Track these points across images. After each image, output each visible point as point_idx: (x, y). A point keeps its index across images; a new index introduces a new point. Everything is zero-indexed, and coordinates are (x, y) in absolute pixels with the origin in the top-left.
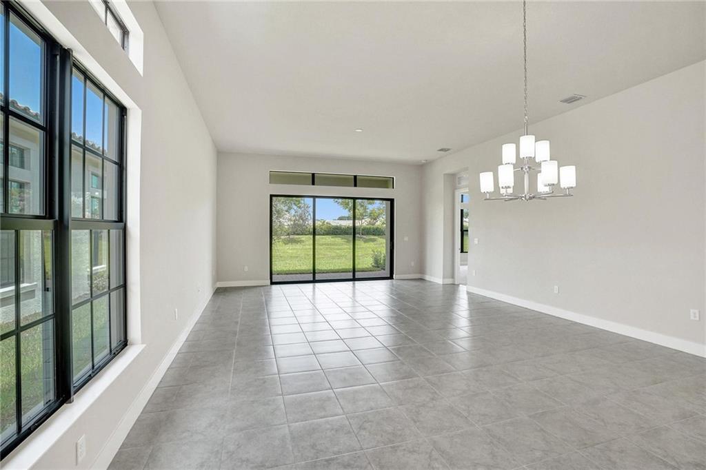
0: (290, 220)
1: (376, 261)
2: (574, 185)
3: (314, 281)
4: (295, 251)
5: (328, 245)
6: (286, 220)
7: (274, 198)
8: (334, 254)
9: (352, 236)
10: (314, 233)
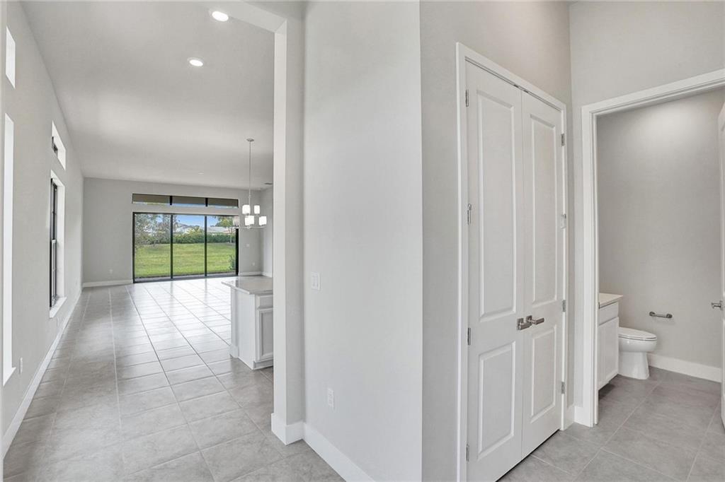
0: (155, 229)
3: (172, 279)
4: (160, 260)
5: (196, 253)
7: (136, 215)
10: (172, 243)
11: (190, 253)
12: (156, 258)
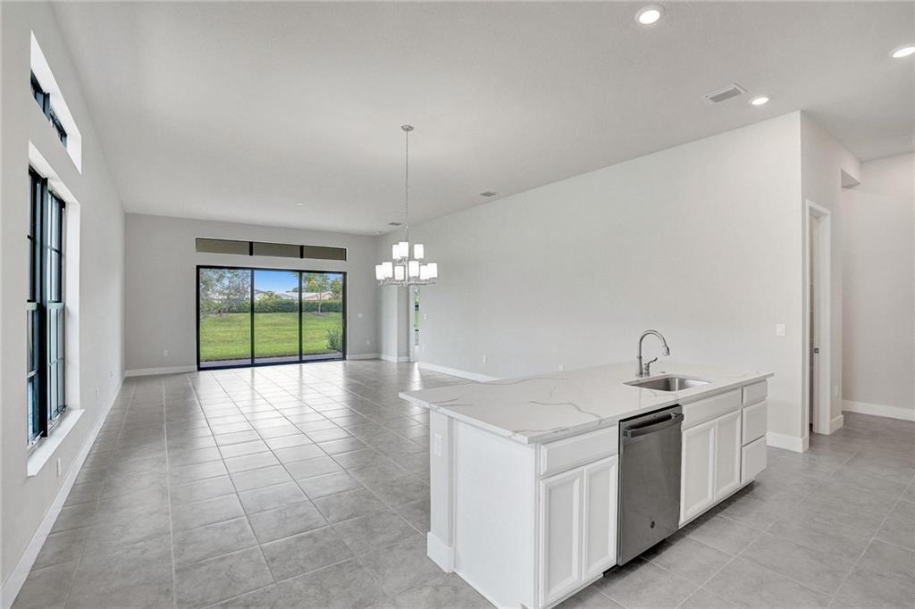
0: (221, 293)
1: (332, 343)
2: (436, 276)
3: (253, 365)
4: (229, 334)
5: (274, 325)
6: (216, 293)
7: (201, 270)
8: (283, 337)
9: (297, 314)
10: (252, 310)
11: (267, 325)
12: (224, 332)
